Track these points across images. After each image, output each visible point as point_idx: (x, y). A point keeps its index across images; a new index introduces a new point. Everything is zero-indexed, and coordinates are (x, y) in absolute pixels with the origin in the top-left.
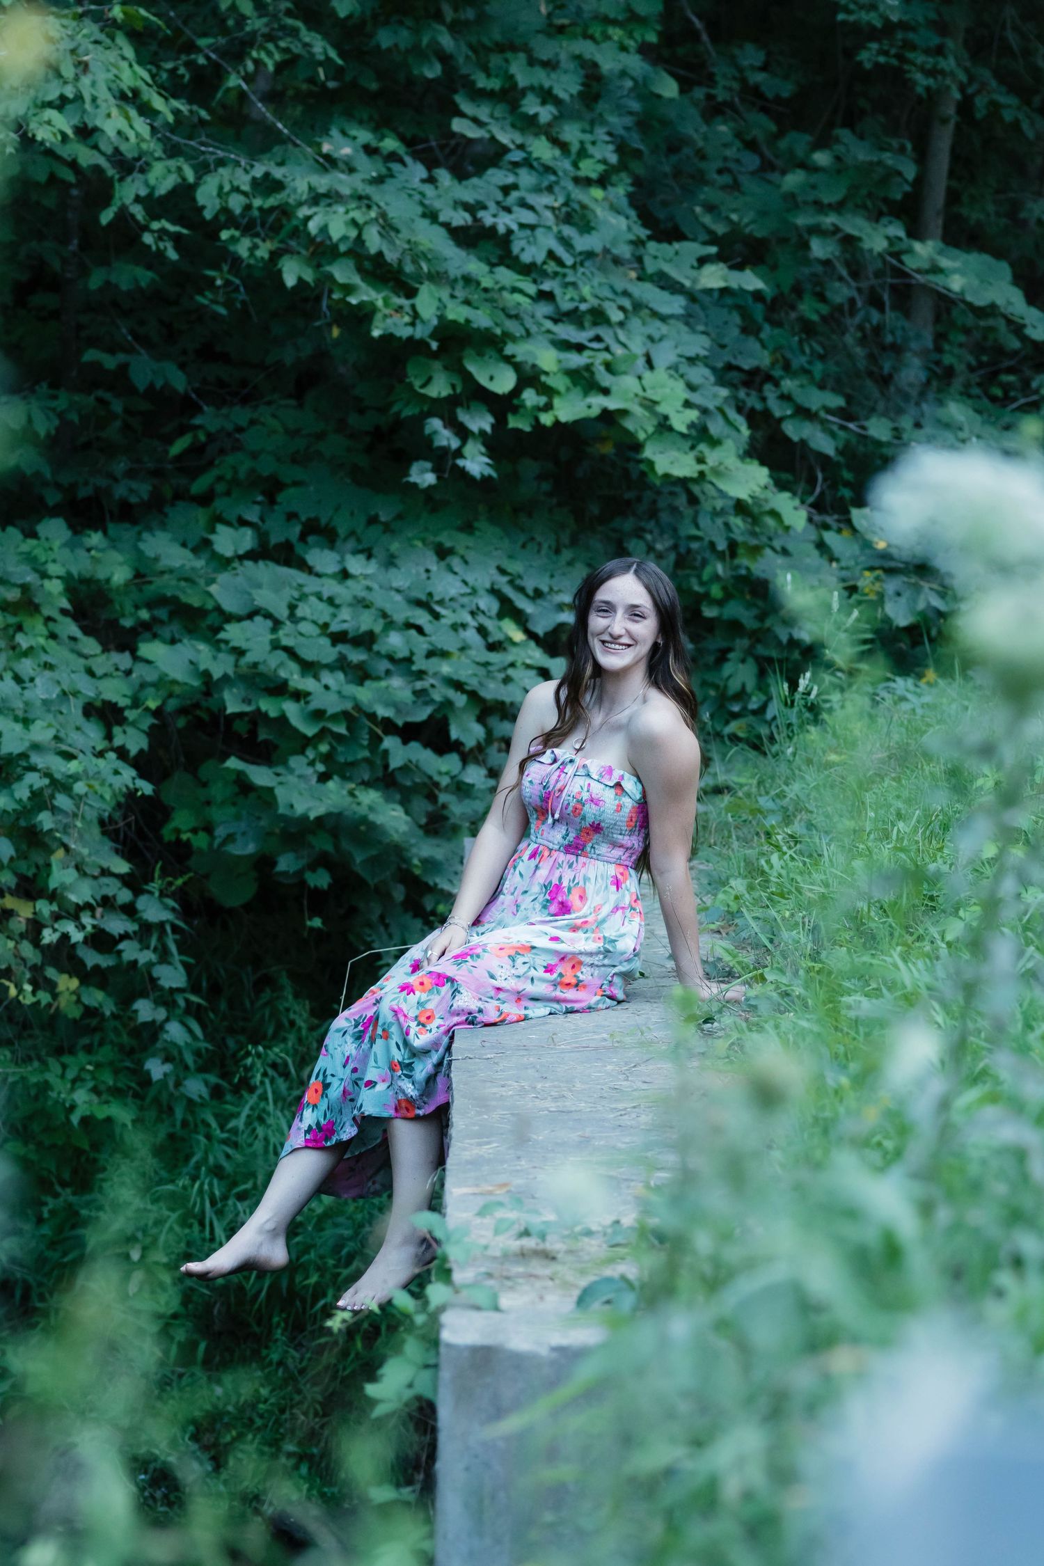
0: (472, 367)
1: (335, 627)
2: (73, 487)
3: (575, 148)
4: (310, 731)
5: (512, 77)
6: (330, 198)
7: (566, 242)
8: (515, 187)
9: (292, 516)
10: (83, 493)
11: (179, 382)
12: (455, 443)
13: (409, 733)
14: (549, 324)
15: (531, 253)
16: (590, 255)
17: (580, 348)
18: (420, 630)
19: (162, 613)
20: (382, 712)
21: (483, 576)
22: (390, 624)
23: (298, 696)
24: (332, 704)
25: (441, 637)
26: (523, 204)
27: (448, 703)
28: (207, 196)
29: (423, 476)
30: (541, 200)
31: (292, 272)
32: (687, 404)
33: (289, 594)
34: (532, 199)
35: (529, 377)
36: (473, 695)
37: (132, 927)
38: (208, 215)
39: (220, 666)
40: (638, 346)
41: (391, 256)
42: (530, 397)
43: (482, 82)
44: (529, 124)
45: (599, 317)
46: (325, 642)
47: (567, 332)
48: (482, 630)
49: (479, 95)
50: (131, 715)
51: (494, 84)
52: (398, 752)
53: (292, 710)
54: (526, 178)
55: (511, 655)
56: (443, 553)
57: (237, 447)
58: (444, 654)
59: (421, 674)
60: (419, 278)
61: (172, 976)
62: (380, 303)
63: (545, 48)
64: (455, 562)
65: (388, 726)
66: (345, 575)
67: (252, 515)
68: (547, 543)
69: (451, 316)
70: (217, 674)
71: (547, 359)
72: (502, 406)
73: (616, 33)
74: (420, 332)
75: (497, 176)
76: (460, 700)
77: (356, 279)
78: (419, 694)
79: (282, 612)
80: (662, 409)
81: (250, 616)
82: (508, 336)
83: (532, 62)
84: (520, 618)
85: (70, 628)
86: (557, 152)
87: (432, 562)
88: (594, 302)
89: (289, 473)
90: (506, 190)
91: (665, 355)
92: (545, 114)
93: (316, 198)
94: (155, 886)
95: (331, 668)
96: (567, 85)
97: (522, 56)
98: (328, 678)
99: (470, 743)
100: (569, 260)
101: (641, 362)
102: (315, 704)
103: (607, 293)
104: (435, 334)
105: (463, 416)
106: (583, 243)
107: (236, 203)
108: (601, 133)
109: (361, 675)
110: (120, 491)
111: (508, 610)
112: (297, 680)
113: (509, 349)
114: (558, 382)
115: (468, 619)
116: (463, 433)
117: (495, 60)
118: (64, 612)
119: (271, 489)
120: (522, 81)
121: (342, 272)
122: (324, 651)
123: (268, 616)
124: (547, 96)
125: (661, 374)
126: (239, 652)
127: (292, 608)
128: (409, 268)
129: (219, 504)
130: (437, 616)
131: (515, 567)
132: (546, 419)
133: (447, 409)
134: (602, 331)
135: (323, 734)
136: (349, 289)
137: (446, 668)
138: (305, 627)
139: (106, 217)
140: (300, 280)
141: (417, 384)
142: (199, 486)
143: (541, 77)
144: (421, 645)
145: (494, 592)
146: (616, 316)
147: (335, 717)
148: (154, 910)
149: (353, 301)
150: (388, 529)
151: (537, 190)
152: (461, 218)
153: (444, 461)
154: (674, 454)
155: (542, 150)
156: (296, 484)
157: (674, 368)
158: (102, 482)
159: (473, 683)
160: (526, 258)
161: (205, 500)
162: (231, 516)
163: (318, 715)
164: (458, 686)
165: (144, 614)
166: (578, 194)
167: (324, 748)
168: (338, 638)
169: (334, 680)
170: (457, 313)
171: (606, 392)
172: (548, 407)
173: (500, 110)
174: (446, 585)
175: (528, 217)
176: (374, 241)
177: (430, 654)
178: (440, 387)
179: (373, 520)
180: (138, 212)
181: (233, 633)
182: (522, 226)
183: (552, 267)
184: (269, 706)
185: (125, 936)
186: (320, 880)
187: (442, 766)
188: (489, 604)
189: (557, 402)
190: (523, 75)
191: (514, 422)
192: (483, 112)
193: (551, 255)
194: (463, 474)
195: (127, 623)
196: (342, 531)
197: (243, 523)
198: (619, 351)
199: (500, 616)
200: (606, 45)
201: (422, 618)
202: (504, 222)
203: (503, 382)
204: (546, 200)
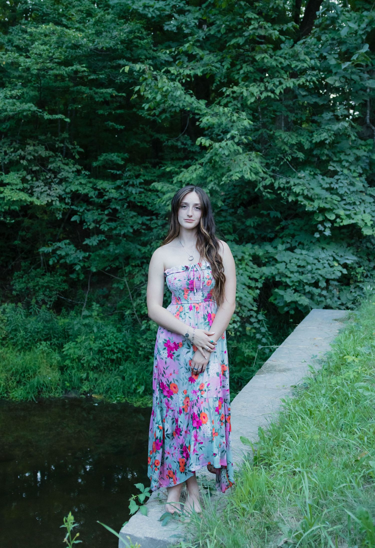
0: (326, 215)
1: (298, 264)
2: (261, 235)
3: (352, 171)
4: (291, 284)
5: (340, 158)
6: (299, 184)
7: (349, 189)
8: (340, 179)
9: (296, 241)
10: (262, 236)
11: (279, 215)
12: (323, 229)
13: (310, 285)
14: (343, 206)
15: (341, 192)
16: (354, 192)
17: (349, 210)
18: (315, 264)
19: (271, 259)
20: (305, 281)
21: (331, 253)
22: (308, 263)
23: (290, 277)
24: (295, 279)
25: (319, 266)
26: (341, 182)
27: (318, 279)
28: (276, 185)
29: (317, 235)
30: (345, 182)
31: (290, 199)
32: (371, 220)
33: (290, 258)
34: (343, 181)
35: (338, 216)
36: (324, 277)
37: (256, 320)
38: (276, 188)
39: (275, 272)
40: (362, 209)
41: (310, 195)
42: (338, 220)
43: (335, 159)
44: (344, 167)
45: (354, 203)
46: (296, 267)
47: (348, 207)
48: (329, 264)
49: (334, 162)
50: (259, 280)
51: (337, 159)
52: (307, 288)
53: (288, 280)
54: (342, 177)
55: (335, 268)
56: (323, 249)
57: (287, 228)
58: (319, 269)
59: (314, 273)
60: (315, 199)
61: (263, 330)
62: (307, 204)
63: (348, 152)
64: (325, 250)
65: (307, 284)
66: (301, 254)
67: (289, 241)
68: (345, 245)
69: (321, 206)
70: (274, 274)
71: (342, 213)
72: (333, 222)
73: (364, 147)
74: (315, 209)
75: (336, 177)
76: (321, 278)
77: (303, 200)
78: (312, 277)
79: (288, 261)
80: (366, 221)
81: (282, 262)
82: (334, 209)
83: (345, 155)
84: (337, 261)
85: (251, 264)
86: (349, 172)
87: (320, 250)
88: (354, 201)
89: (296, 233)
90: (338, 180)
91: (368, 210)
92: (347, 164)
93: (295, 185)
94: (261, 313)
95: (296, 272)
96: (351, 159)
97: (344, 154)
98: (295, 274)
99: (323, 286)
100: (349, 193)
101: (362, 212)
102: (292, 279)
103: (357, 199)
104: (317, 209)
105: (325, 224)
106: (352, 189)
107: (282, 186)
108: (359, 167)
109: (303, 273)
110: (269, 236)
111: (335, 259)
112: (289, 275)
113: (334, 211)
114: (344, 217)
115: (326, 262)
116: (325, 227)
117: (338, 155)
118: (250, 260)
119: (293, 236)
120: (342, 159)
121: (300, 198)
122: (296, 269)
123: (285, 262)
124: (347, 161)
125: (366, 214)
126: (278, 269)
127: (290, 261)
128: (313, 197)
129: (284, 239)
130: (319, 262)
131: (337, 251)
132: (341, 224)
133: (322, 223)
134: (354, 206)
135: (294, 285)
136: (301, 201)
137: (319, 272)
138: (292, 264)
139: (256, 190)
140: (292, 200)
141: (316, 218)
142: (281, 235)
143: (346, 157)
144: (315, 267)
145: (332, 256)
146: (358, 203)
147: (296, 282)
148: (261, 317)
149: (302, 204)
150: (314, 244)
151: (344, 179)
152: (328, 186)
153: (321, 232)
154: (368, 230)
155: (346, 171)
156: (298, 235)
157: (369, 213)
158: (265, 234)
159: (324, 275)
160: (340, 193)
161: (281, 238)
162: (285, 241)
163: (293, 281)
164: (321, 276)
165: (267, 260)
166: (353, 180)
167: (294, 287)
168: (299, 266)
169: (296, 274)
170: (322, 205)
171: (353, 219)
172: (342, 222)
173: (339, 164)
174: (323, 255)
175: (341, 185)
176: (306, 193)
177: (317, 269)
178: (320, 219)
179: (311, 242)
180: (262, 189)
181: (278, 266)
182: (340, 187)
183: (346, 194)
184: (284, 279)
185: (255, 322)
186: (292, 312)
187: (316, 291)
188: (331, 258)
189: (344, 221)
190: (343, 157)
191: (336, 225)
192: (335, 165)
193: (346, 192)
194: (325, 235)
195: (263, 262)
196: (305, 244)
197: (288, 243)
198: (358, 210)
199: (333, 260)
200: (361, 150)
201: (316, 261)
202: (336, 186)
203: (333, 217)
204: (346, 181)
